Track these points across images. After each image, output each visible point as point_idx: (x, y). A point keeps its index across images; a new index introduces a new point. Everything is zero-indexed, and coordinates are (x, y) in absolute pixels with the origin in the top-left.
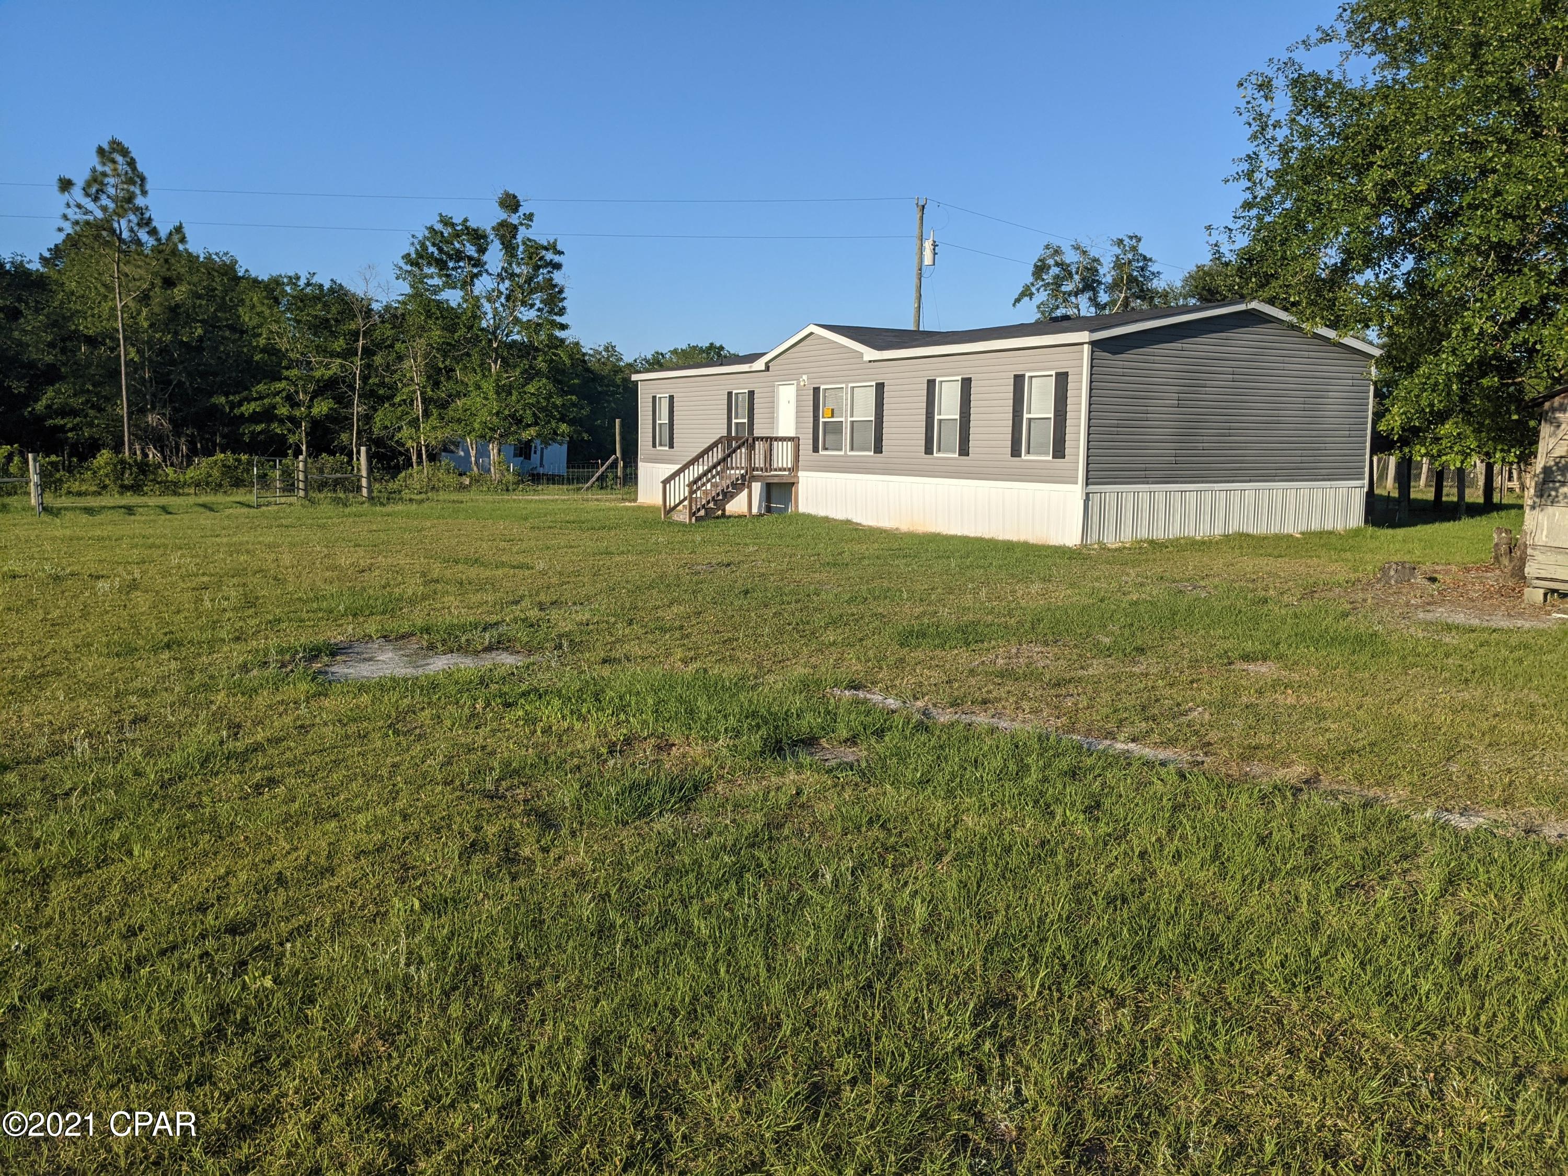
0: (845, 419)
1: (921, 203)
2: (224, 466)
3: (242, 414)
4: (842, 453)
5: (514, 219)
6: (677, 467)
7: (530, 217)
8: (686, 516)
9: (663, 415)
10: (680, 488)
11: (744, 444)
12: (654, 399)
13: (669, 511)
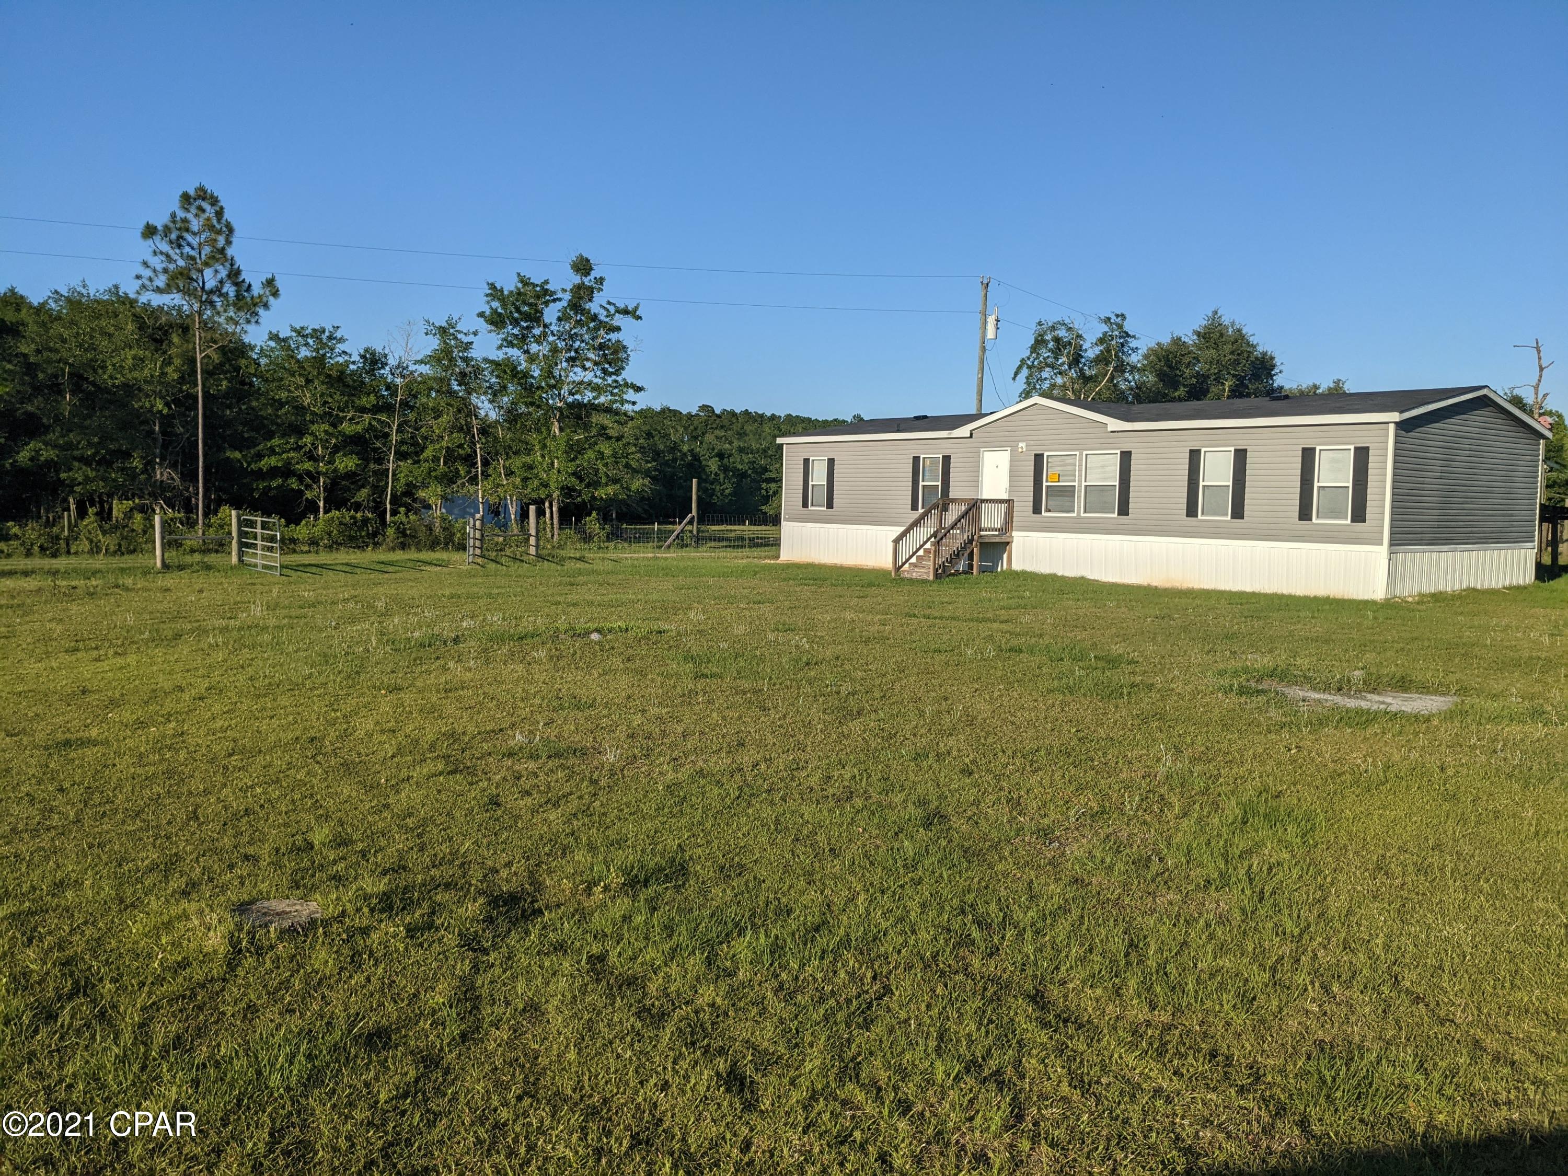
0: (1079, 484)
2: (341, 523)
3: (261, 469)
4: (1075, 515)
5: (587, 283)
6: (902, 529)
8: (927, 574)
9: (819, 477)
10: (907, 548)
11: (974, 506)
12: (806, 461)
13: (898, 569)
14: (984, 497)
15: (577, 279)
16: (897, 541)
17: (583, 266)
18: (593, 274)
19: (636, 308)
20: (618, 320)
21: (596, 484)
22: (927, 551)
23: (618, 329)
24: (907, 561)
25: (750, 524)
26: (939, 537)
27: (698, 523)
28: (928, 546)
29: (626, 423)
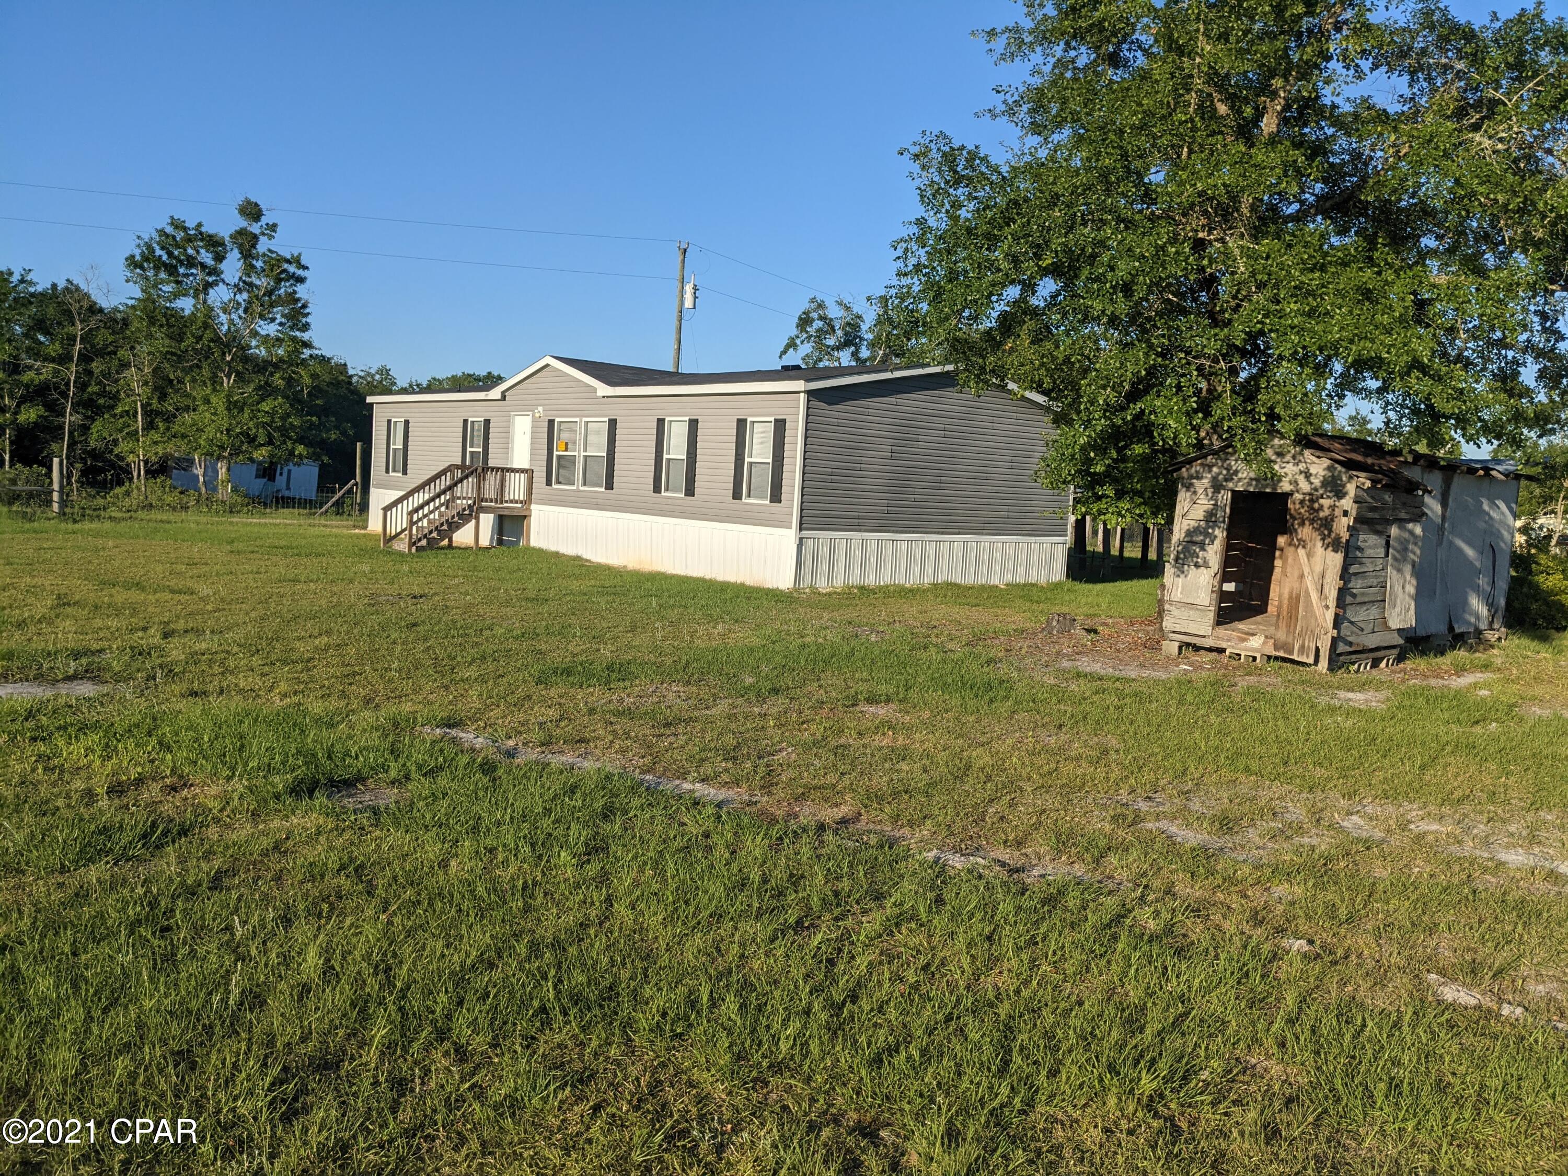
0: (579, 454)
1: (684, 246)
4: (574, 488)
5: (255, 228)
7: (273, 227)
8: (406, 546)
9: (397, 440)
10: (403, 516)
11: (472, 474)
12: (390, 420)
13: (389, 539)
16: (386, 509)
17: (252, 211)
19: (300, 257)
24: (403, 531)
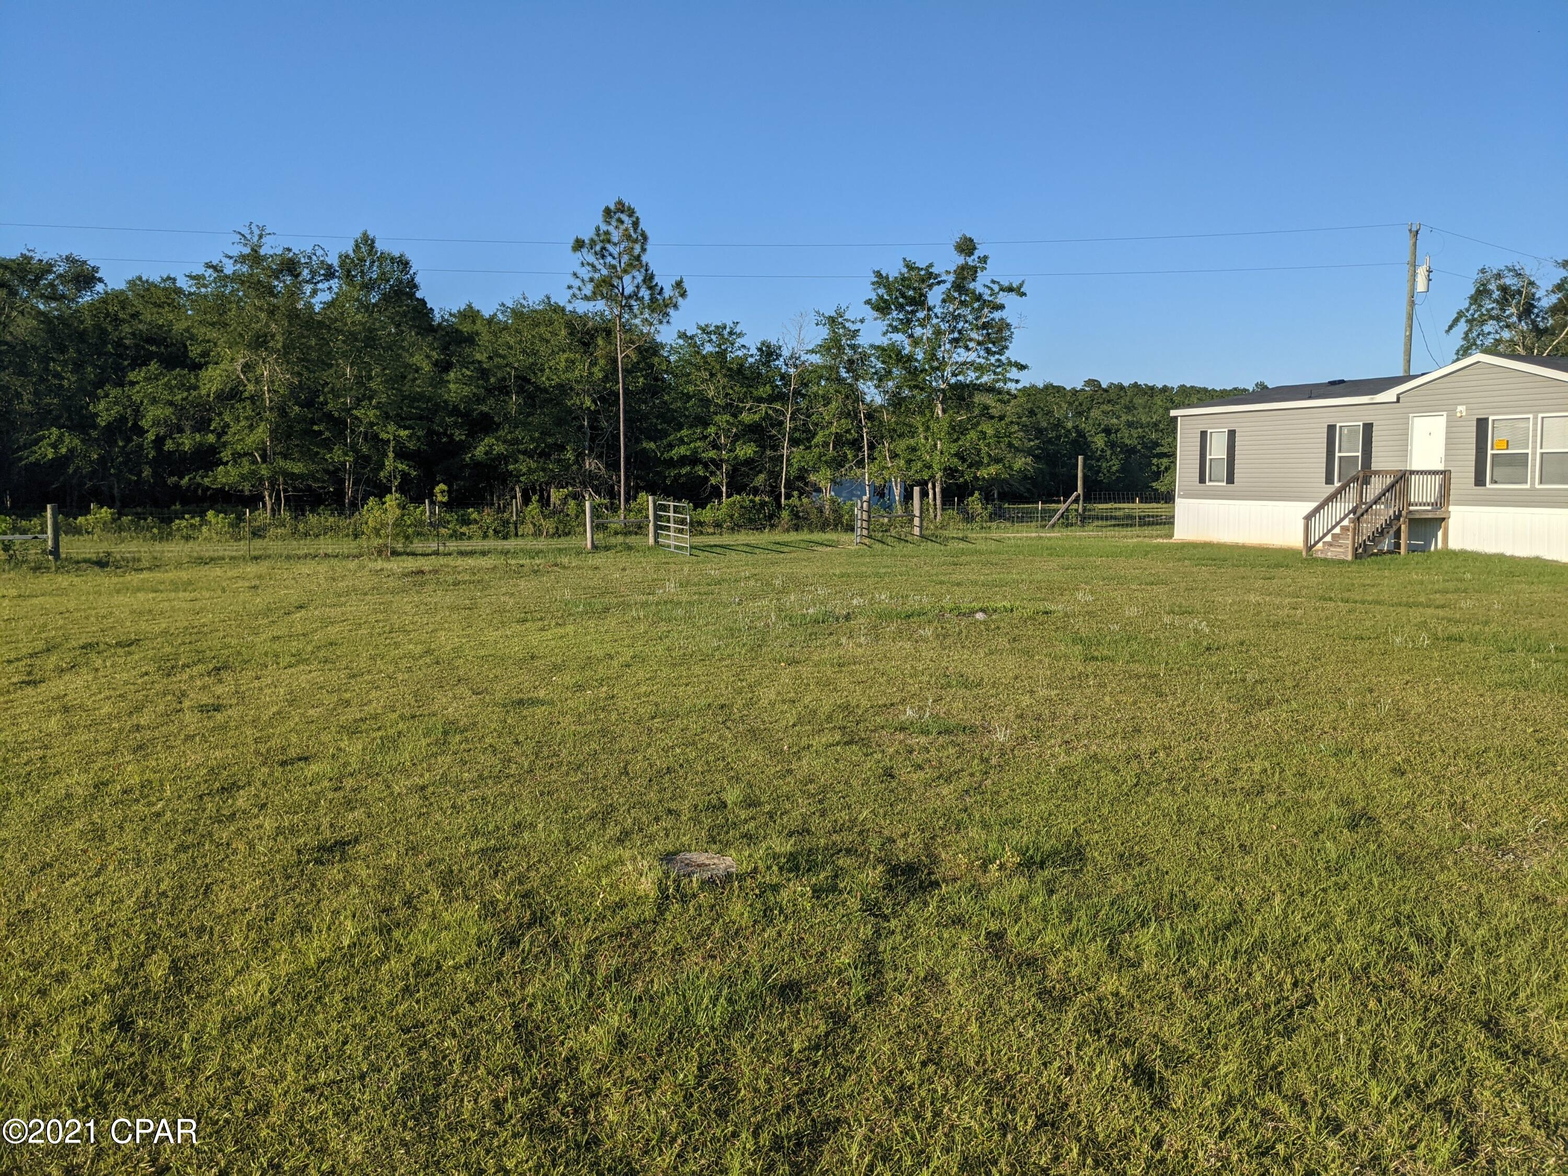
0: (1531, 451)
1: (1414, 229)
3: (671, 458)
4: (1527, 486)
5: (970, 261)
8: (1345, 553)
9: (1217, 450)
10: (1320, 525)
11: (1402, 478)
12: (1203, 434)
13: (1310, 548)
14: (1414, 468)
15: (960, 260)
16: (1308, 518)
17: (967, 246)
18: (977, 254)
19: (1021, 285)
20: (1002, 298)
21: (978, 464)
22: (1343, 528)
23: (1001, 307)
24: (1320, 539)
25: (1141, 502)
26: (1358, 515)
27: (1084, 502)
28: (1346, 522)
29: (1009, 401)
